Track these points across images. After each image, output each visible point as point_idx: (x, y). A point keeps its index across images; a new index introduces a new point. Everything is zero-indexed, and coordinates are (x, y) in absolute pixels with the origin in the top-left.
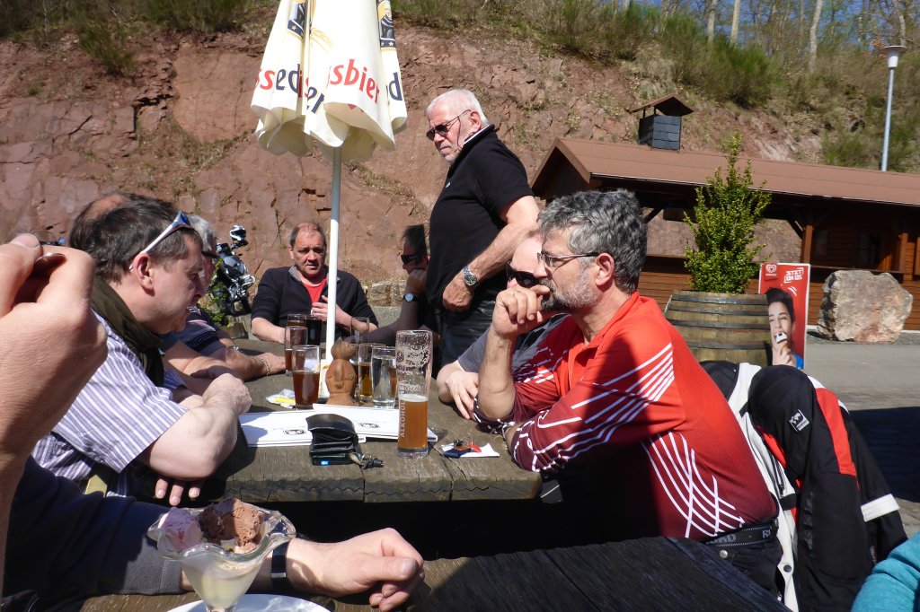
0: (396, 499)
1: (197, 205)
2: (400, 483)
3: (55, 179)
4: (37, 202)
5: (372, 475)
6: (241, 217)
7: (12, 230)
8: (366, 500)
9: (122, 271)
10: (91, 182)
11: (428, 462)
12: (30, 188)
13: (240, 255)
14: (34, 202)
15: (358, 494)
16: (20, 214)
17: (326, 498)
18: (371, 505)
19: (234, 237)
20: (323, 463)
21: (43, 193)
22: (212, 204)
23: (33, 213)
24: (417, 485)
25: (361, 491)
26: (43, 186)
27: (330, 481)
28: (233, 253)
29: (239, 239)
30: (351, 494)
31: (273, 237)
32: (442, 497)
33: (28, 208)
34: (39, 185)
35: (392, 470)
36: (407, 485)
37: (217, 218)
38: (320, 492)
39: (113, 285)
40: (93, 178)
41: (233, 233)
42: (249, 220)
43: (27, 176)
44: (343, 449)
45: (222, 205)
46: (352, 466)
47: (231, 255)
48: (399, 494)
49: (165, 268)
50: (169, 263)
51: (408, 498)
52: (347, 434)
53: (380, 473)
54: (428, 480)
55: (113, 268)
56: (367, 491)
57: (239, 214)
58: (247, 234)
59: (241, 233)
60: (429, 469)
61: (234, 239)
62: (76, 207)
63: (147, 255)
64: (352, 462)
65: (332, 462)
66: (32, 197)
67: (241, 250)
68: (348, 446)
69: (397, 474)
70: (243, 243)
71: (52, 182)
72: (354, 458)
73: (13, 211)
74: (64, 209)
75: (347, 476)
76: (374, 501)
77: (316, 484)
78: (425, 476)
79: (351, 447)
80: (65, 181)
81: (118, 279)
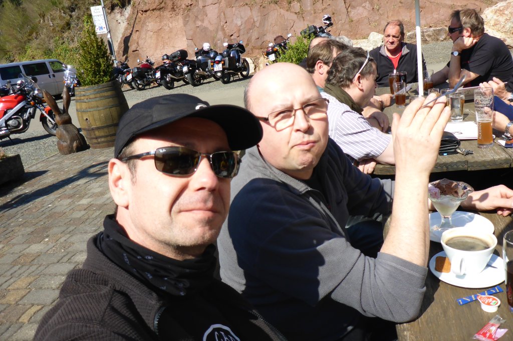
0: (483, 168)
1: (301, 7)
2: (485, 161)
3: (229, 9)
4: (224, 23)
5: (469, 157)
6: (325, 8)
7: (215, 40)
8: (469, 170)
9: (350, 83)
10: (246, 6)
11: (495, 150)
12: (219, 17)
13: (329, 31)
14: (222, 24)
15: (465, 167)
16: (217, 32)
17: (450, 170)
18: (471, 172)
19: (325, 22)
20: (445, 154)
21: (225, 18)
22: (309, 5)
23: (223, 30)
24: (494, 162)
25: (466, 166)
26: (224, 14)
27: (452, 163)
28: (326, 31)
29: (328, 22)
30: (461, 167)
31: (344, 16)
32: (506, 166)
33: (220, 27)
34: (222, 14)
35: (478, 155)
36: (488, 162)
37: (312, 12)
38: (447, 168)
39: (346, 90)
40: (247, 4)
41: (324, 20)
42: (330, 9)
43: (216, 11)
44: (453, 147)
45: (314, 4)
46: (458, 154)
47: (325, 32)
48: (485, 166)
49: (367, 80)
50: (368, 76)
51: (489, 167)
52: (454, 141)
53: (473, 157)
54: (499, 159)
55: (346, 82)
56: (469, 165)
57: (324, 7)
58: (332, 19)
59: (329, 19)
60: (497, 153)
61: (325, 23)
62: (242, 22)
63: (359, 75)
64: (458, 153)
65: (449, 153)
66: (220, 21)
67: (329, 29)
68: (455, 146)
69: (482, 157)
70: (331, 24)
71: (228, 11)
72: (459, 151)
73: (214, 30)
74: (237, 24)
75: (459, 160)
76: (473, 170)
77: (445, 164)
78: (497, 157)
79: (457, 146)
80: (234, 9)
81: (348, 86)
